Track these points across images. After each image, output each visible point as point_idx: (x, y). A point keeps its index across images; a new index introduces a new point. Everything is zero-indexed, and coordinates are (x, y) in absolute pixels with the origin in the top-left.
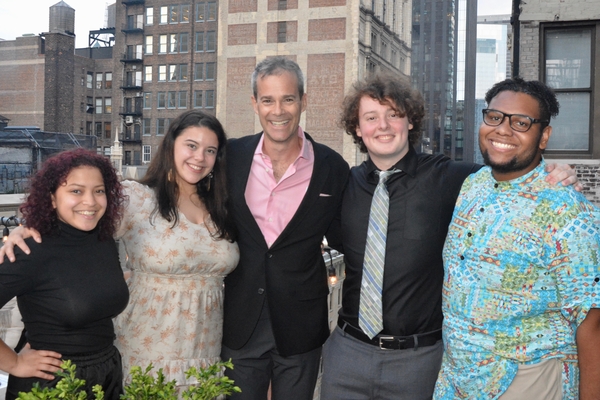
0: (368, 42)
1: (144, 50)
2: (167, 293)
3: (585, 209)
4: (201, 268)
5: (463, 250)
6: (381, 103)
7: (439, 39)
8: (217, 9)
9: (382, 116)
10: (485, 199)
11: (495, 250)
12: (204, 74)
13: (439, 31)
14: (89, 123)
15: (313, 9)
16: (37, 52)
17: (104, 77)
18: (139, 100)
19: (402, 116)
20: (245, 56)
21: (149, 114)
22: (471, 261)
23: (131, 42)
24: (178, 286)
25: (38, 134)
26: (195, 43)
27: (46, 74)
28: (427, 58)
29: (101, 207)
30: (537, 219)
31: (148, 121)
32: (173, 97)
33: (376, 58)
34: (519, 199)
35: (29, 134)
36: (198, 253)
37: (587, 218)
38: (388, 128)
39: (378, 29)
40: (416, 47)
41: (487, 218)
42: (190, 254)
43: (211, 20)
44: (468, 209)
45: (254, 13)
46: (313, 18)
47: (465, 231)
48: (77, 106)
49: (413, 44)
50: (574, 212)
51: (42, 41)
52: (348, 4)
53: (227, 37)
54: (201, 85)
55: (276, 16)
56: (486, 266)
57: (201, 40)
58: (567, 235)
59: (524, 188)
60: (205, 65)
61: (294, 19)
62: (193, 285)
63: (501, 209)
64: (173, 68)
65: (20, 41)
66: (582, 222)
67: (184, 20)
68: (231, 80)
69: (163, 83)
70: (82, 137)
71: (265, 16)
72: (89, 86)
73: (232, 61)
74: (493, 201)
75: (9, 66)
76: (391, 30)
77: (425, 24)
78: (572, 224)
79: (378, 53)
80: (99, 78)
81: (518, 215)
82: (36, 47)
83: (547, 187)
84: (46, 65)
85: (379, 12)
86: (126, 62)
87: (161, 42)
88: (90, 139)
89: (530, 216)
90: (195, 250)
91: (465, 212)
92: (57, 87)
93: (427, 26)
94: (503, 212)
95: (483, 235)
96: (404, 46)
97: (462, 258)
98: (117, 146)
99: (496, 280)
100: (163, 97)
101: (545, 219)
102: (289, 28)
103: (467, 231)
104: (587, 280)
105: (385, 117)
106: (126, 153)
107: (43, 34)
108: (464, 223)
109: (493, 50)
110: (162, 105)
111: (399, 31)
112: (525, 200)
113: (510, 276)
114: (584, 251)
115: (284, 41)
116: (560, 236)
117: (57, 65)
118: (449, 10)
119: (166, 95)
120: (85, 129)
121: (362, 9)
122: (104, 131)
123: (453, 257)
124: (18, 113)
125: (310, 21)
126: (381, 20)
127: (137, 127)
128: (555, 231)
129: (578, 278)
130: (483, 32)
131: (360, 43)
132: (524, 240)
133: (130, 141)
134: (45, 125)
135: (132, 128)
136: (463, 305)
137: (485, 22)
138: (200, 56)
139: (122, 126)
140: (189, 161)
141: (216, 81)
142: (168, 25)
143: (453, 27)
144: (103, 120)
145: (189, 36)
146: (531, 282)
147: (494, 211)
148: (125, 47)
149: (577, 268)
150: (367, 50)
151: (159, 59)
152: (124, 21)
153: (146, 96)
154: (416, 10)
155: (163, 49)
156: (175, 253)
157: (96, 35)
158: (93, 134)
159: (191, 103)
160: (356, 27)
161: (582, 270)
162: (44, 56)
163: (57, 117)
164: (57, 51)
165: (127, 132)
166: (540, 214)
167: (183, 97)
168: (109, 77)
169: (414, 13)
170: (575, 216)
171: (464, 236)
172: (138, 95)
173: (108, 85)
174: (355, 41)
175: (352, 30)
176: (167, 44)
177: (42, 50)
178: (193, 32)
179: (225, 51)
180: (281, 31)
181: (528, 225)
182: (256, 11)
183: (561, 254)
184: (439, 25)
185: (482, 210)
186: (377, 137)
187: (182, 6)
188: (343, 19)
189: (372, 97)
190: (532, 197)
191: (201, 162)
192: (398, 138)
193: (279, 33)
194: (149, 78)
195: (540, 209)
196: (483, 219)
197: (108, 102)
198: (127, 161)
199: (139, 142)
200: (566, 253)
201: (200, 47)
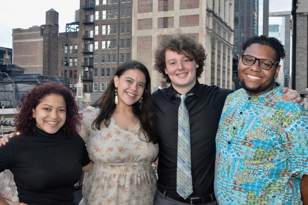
0: (211, 27)
1: (94, 33)
2: (111, 175)
3: (304, 115)
4: (130, 159)
5: (229, 138)
6: (179, 53)
7: (248, 25)
8: (132, 11)
9: (179, 62)
10: (242, 107)
11: (250, 138)
12: (125, 45)
13: (248, 21)
14: (66, 71)
15: (182, 10)
16: (39, 35)
17: (74, 47)
18: (91, 59)
19: (191, 60)
20: (146, 35)
21: (97, 66)
22: (235, 145)
23: (87, 29)
24: (117, 171)
25: (40, 77)
26: (120, 29)
27: (44, 46)
28: (242, 35)
29: (62, 120)
30: (276, 119)
31: (96, 70)
32: (109, 57)
33: (216, 35)
34: (264, 107)
35: (35, 77)
36: (127, 149)
37: (305, 120)
38: (183, 69)
39: (216, 20)
40: (236, 30)
41: (245, 118)
42: (121, 150)
43: (129, 17)
44: (232, 112)
45: (151, 13)
46: (182, 15)
47: (231, 127)
48: (60, 62)
49: (235, 28)
50: (297, 116)
51: (42, 29)
52: (200, 7)
53: (137, 26)
54: (123, 51)
55: (163, 14)
56: (245, 148)
57: (123, 27)
58: (292, 130)
59: (267, 100)
60: (125, 40)
61: (172, 16)
62: (127, 170)
63: (253, 112)
64: (109, 42)
65: (31, 29)
66: (302, 122)
67: (115, 17)
68: (139, 48)
69: (104, 50)
70: (62, 78)
71: (156, 15)
72: (66, 52)
73: (140, 38)
74: (248, 108)
75: (25, 42)
76: (223, 20)
77: (241, 17)
78: (296, 123)
79: (216, 33)
80: (71, 48)
81: (264, 116)
82: (39, 32)
83: (281, 100)
84: (44, 42)
85: (216, 11)
86: (85, 39)
87: (103, 29)
88: (66, 79)
89: (272, 117)
90: (124, 147)
91: (230, 115)
92: (49, 52)
93: (242, 18)
94: (255, 114)
95: (242, 129)
96: (230, 29)
97: (229, 143)
98: (80, 83)
99: (251, 156)
100: (104, 57)
101: (280, 119)
102: (169, 20)
103: (232, 126)
104: (303, 158)
105: (181, 62)
106: (85, 87)
107: (43, 26)
108: (230, 121)
109: (278, 30)
110: (103, 61)
111: (227, 21)
112: (268, 108)
113: (260, 153)
114: (302, 140)
115: (167, 27)
116: (288, 130)
117: (49, 42)
118: (254, 10)
119: (105, 56)
120: (64, 74)
121: (208, 10)
122: (73, 75)
123: (223, 142)
124: (30, 66)
125: (180, 17)
126: (218, 15)
127: (91, 73)
128: (285, 127)
129: (298, 156)
130: (272, 21)
131: (207, 28)
132: (268, 131)
133: (87, 80)
134: (43, 72)
135: (88, 73)
136: (228, 172)
137: (273, 16)
138: (123, 36)
139: (83, 73)
140: (127, 91)
141: (131, 48)
142: (106, 20)
143: (256, 18)
144: (73, 69)
145: (117, 25)
146: (272, 157)
147: (249, 113)
148: (84, 32)
149: (297, 150)
150: (211, 31)
151: (101, 38)
152: (84, 18)
153: (96, 57)
154: (236, 10)
155: (104, 33)
156: (111, 149)
157: (69, 26)
158: (68, 77)
159: (118, 60)
160: (204, 19)
161: (300, 151)
162: (43, 37)
163: (49, 68)
164: (50, 34)
165: (85, 75)
166: (278, 117)
167: (114, 57)
168: (76, 47)
169: (235, 11)
170: (297, 118)
171: (231, 129)
172: (91, 56)
173: (75, 51)
174: (204, 26)
175: (202, 21)
176: (106, 30)
177: (42, 34)
178: (119, 23)
179: (136, 33)
180: (165, 22)
181: (270, 122)
182: (152, 12)
183: (289, 140)
184: (248, 18)
185: (241, 113)
186: (177, 75)
187: (114, 10)
188: (198, 16)
189: (172, 50)
190: (272, 106)
191: (135, 91)
192: (190, 74)
193: (164, 23)
194: (96, 47)
195: (277, 113)
196: (243, 119)
197: (76, 60)
198: (85, 90)
199: (91, 81)
200: (292, 141)
201: (123, 31)
